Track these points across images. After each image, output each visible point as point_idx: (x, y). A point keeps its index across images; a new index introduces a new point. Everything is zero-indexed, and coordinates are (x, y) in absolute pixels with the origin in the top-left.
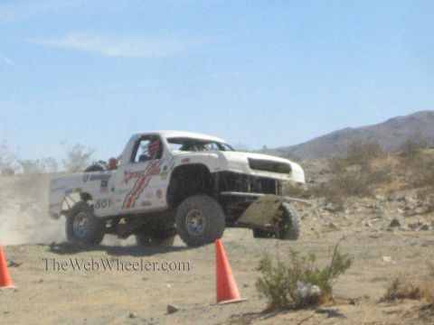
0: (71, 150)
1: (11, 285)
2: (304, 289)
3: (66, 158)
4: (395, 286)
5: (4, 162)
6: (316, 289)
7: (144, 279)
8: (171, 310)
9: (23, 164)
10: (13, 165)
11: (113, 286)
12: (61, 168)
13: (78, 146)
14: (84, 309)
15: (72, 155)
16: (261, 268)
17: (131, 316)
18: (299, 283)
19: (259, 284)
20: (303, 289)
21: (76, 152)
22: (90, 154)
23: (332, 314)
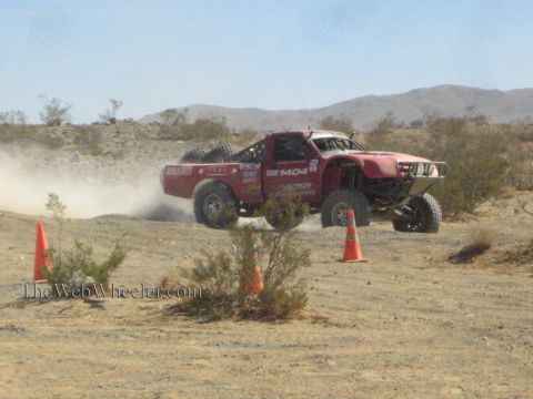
0: (49, 104)
2: (78, 280)
3: (44, 111)
4: (164, 282)
6: (90, 280)
7: (11, 248)
13: (54, 101)
15: (49, 108)
18: (75, 273)
20: (78, 278)
21: (53, 106)
22: (67, 109)
23: (95, 304)
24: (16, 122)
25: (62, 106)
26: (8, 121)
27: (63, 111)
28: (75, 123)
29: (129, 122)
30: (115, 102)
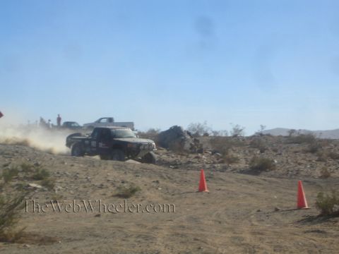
1: (207, 191)
3: (233, 130)
5: (205, 129)
8: (277, 210)
9: (213, 132)
10: (209, 132)
11: (252, 195)
12: (230, 135)
13: (237, 126)
14: (238, 205)
15: (234, 129)
16: (318, 197)
17: (259, 211)
18: (335, 206)
19: (317, 203)
22: (243, 130)
24: (224, 135)
25: (241, 128)
26: (220, 135)
27: (241, 130)
28: (246, 135)
29: (269, 135)
30: (262, 126)
